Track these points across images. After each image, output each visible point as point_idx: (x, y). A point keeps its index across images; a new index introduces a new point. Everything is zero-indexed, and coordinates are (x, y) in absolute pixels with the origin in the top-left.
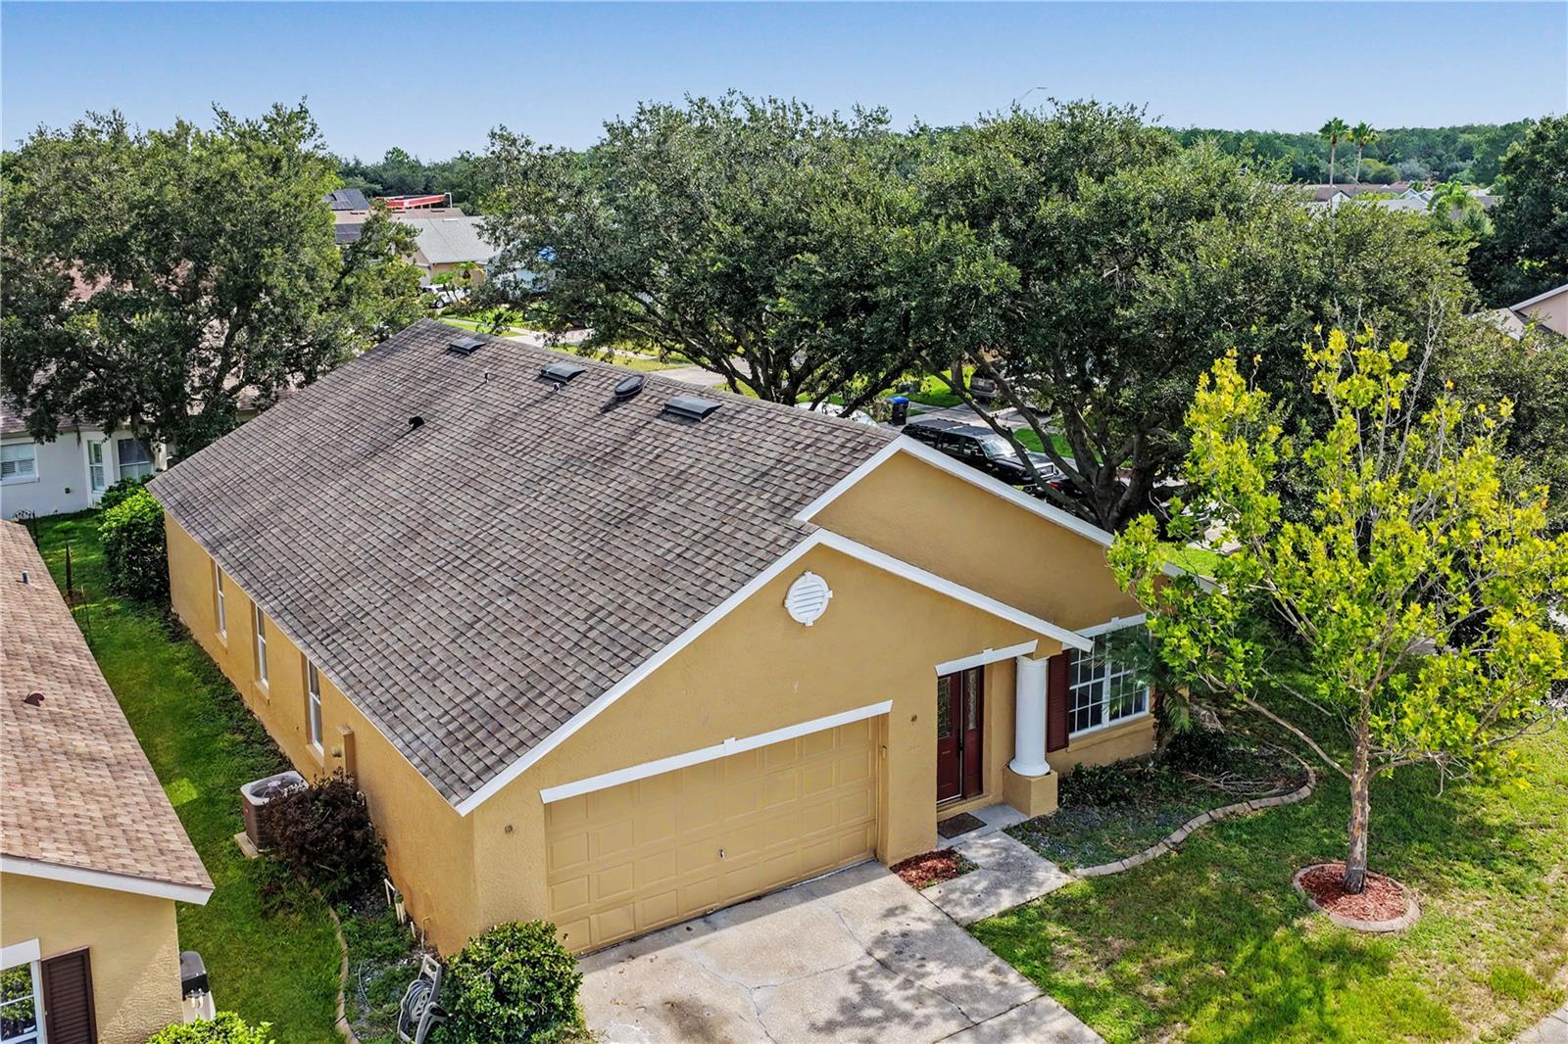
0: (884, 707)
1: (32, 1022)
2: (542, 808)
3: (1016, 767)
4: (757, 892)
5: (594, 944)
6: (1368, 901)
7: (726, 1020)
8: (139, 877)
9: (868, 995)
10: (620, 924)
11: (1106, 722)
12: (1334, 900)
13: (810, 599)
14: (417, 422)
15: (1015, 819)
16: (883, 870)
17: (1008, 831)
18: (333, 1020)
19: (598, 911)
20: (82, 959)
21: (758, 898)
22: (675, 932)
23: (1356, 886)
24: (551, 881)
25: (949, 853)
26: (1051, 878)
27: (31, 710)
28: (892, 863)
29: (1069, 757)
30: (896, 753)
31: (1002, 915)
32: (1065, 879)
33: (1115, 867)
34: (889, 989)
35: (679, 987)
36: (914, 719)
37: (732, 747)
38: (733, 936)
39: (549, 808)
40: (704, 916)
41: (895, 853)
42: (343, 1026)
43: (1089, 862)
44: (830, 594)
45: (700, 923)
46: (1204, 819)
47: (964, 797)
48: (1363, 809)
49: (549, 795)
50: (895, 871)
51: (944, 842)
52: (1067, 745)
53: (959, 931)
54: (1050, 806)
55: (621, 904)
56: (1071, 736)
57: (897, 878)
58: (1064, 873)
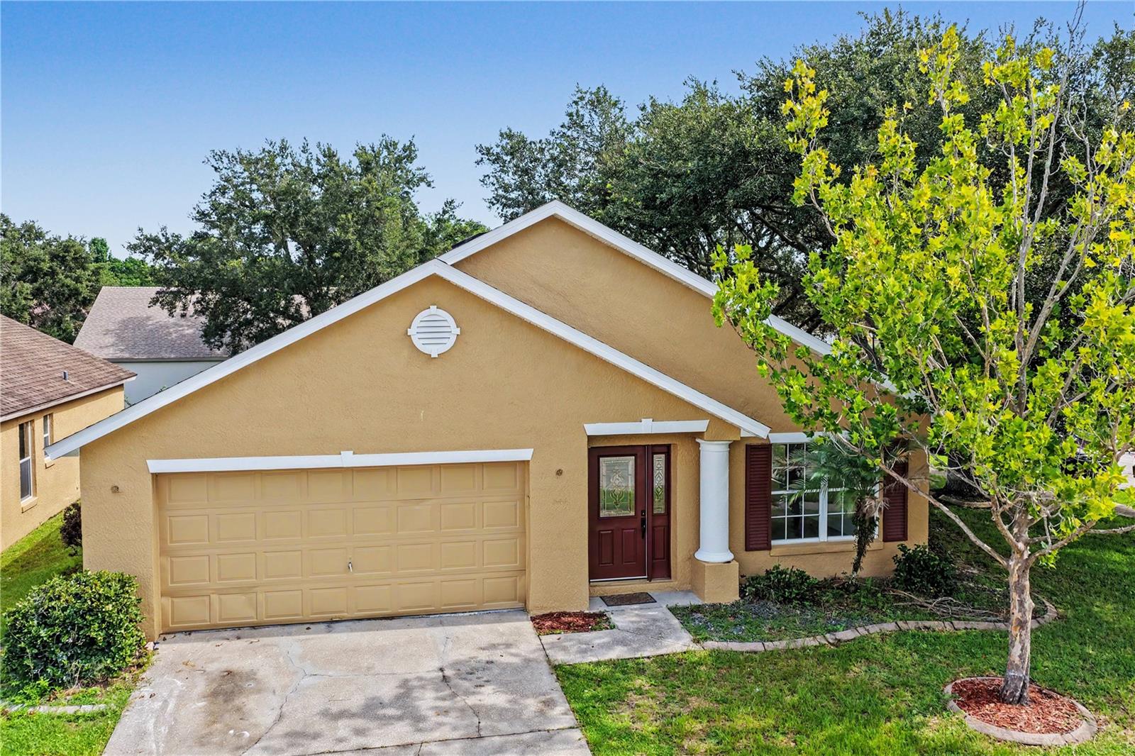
0: (525, 454)
2: (150, 476)
3: (700, 556)
4: (389, 612)
5: (213, 622)
7: (258, 691)
9: (403, 699)
10: (239, 608)
11: (823, 536)
12: (979, 704)
13: (434, 333)
15: (684, 601)
16: (525, 617)
17: (673, 610)
19: (221, 592)
21: (390, 618)
22: (294, 629)
23: (1012, 694)
24: (164, 552)
25: (600, 615)
28: (534, 613)
29: (761, 562)
30: (539, 505)
31: (598, 664)
32: (694, 647)
33: (756, 646)
34: (427, 698)
36: (559, 473)
37: (348, 459)
39: (156, 477)
40: (329, 622)
41: (538, 605)
43: (727, 640)
44: (458, 331)
45: (323, 626)
46: (889, 627)
47: (650, 579)
48: (1021, 603)
49: (156, 466)
50: (533, 619)
51: (600, 607)
52: (769, 548)
53: (545, 668)
54: (730, 595)
55: (243, 590)
56: (774, 543)
57: (530, 624)
58: (697, 641)
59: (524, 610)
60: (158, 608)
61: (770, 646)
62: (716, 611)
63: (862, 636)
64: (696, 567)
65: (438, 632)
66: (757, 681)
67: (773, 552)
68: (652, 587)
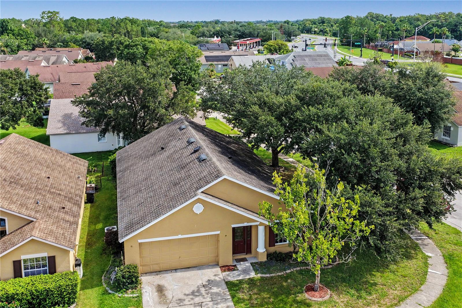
0: (218, 232)
1: (46, 266)
2: (138, 243)
3: (258, 250)
4: (188, 267)
5: (151, 271)
6: (316, 294)
7: (167, 290)
8: (63, 245)
9: (198, 291)
10: (157, 268)
12: (309, 292)
13: (198, 209)
14: (163, 148)
15: (254, 261)
16: (218, 267)
17: (251, 264)
18: (102, 277)
19: (152, 265)
20: (54, 257)
21: (189, 268)
22: (168, 271)
24: (140, 257)
25: (235, 266)
26: (253, 275)
27: (62, 210)
29: (272, 249)
30: (221, 243)
32: (255, 276)
33: (268, 275)
34: (203, 290)
35: (162, 282)
36: (226, 236)
37: (180, 237)
38: (179, 274)
39: (140, 244)
40: (176, 270)
41: (221, 263)
42: (103, 277)
43: (262, 273)
44: (204, 208)
45: (174, 271)
47: (246, 254)
49: (140, 241)
50: (220, 267)
51: (235, 263)
52: (274, 246)
53: (223, 282)
54: (264, 259)
55: (157, 264)
56: (276, 244)
57: (219, 269)
58: (256, 274)
59: (218, 265)
60: (140, 269)
61: (271, 275)
62: (261, 264)
63: (292, 272)
64: (257, 253)
65: (200, 272)
66: (267, 285)
67: (275, 247)
68: (247, 256)
